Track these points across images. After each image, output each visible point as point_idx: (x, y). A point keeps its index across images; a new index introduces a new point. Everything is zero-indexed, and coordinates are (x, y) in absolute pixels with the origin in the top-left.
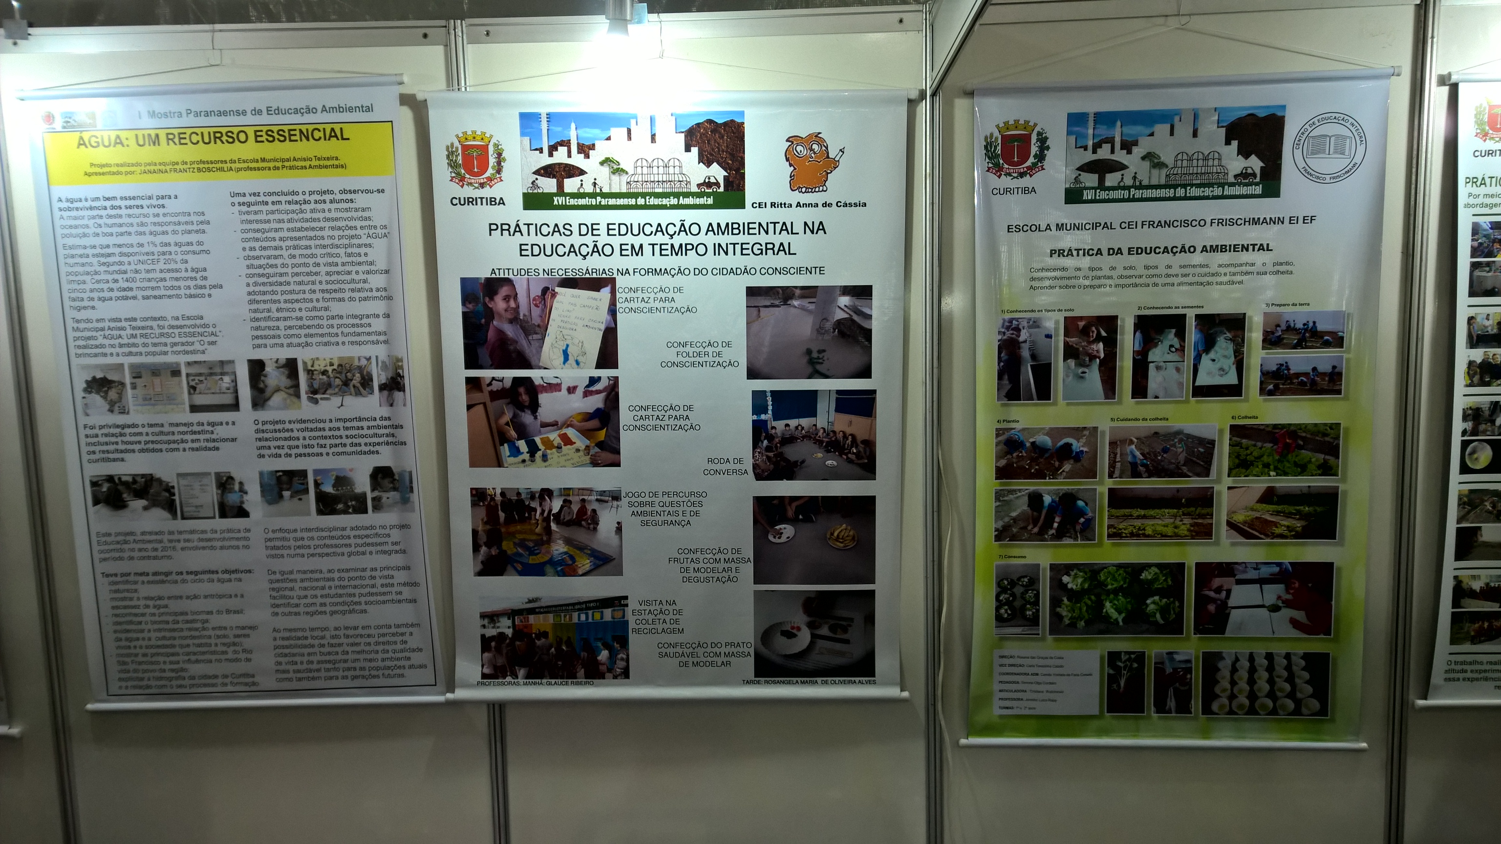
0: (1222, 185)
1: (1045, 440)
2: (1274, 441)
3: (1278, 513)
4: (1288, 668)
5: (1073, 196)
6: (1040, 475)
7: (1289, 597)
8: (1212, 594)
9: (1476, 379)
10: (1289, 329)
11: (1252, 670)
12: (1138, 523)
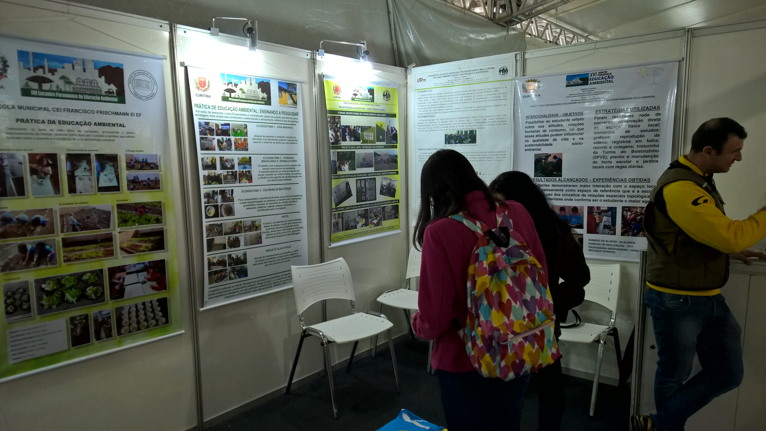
0: (100, 96)
1: (25, 217)
2: (136, 210)
3: (141, 241)
4: (152, 307)
6: (24, 235)
7: (149, 277)
8: (116, 281)
10: (137, 161)
11: (137, 311)
12: (78, 253)
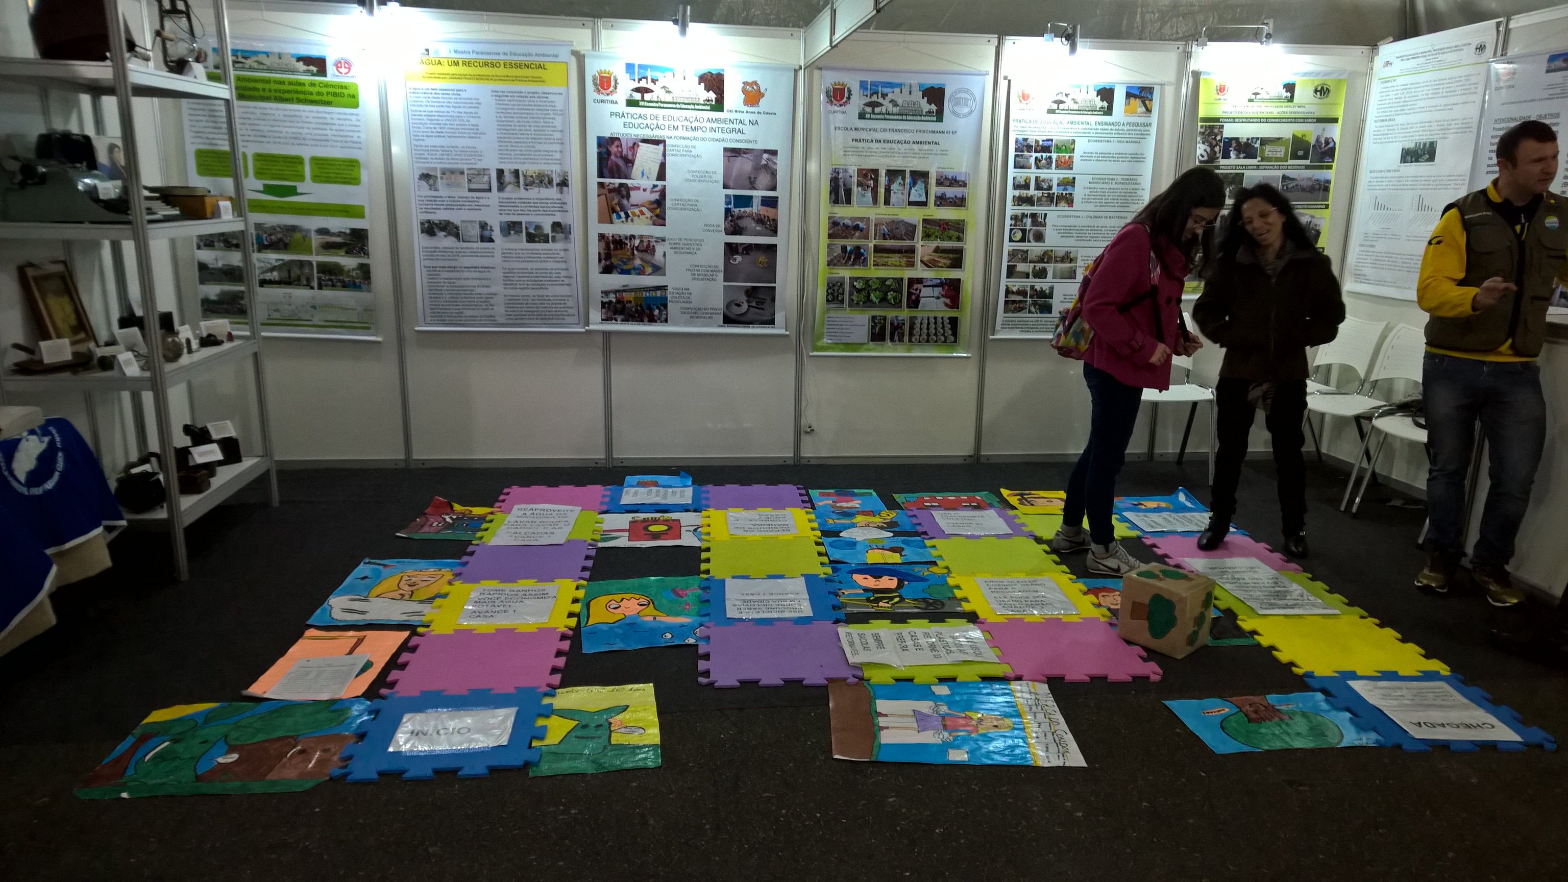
0: (921, 116)
1: (848, 222)
2: (940, 226)
3: (940, 257)
4: (942, 323)
5: (862, 116)
6: (846, 237)
7: (944, 293)
8: (914, 291)
9: (1016, 203)
10: (946, 178)
11: (929, 324)
12: (886, 260)
